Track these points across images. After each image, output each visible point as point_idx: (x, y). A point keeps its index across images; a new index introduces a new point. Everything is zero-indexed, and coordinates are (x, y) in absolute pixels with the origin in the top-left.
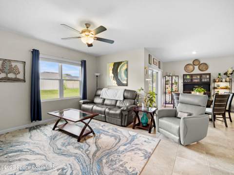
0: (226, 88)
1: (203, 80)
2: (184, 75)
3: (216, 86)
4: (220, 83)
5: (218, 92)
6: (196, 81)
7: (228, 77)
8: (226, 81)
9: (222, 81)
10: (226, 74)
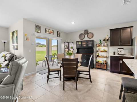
0: (104, 51)
1: (89, 45)
2: (77, 42)
3: (97, 50)
4: (100, 48)
5: (99, 54)
6: (85, 46)
7: (106, 42)
8: (104, 46)
9: (101, 46)
10: (104, 40)
